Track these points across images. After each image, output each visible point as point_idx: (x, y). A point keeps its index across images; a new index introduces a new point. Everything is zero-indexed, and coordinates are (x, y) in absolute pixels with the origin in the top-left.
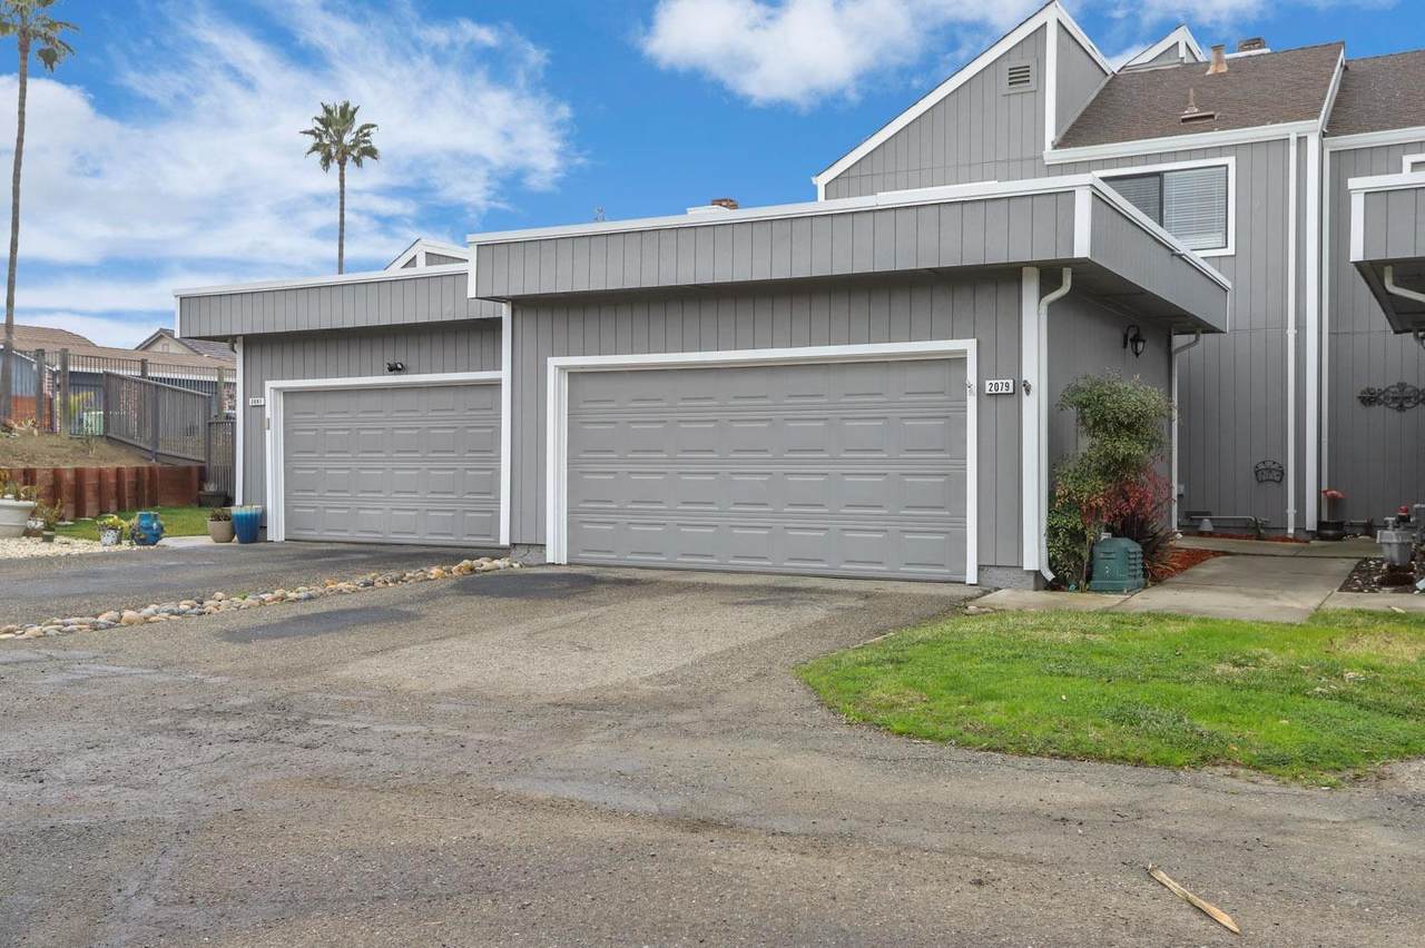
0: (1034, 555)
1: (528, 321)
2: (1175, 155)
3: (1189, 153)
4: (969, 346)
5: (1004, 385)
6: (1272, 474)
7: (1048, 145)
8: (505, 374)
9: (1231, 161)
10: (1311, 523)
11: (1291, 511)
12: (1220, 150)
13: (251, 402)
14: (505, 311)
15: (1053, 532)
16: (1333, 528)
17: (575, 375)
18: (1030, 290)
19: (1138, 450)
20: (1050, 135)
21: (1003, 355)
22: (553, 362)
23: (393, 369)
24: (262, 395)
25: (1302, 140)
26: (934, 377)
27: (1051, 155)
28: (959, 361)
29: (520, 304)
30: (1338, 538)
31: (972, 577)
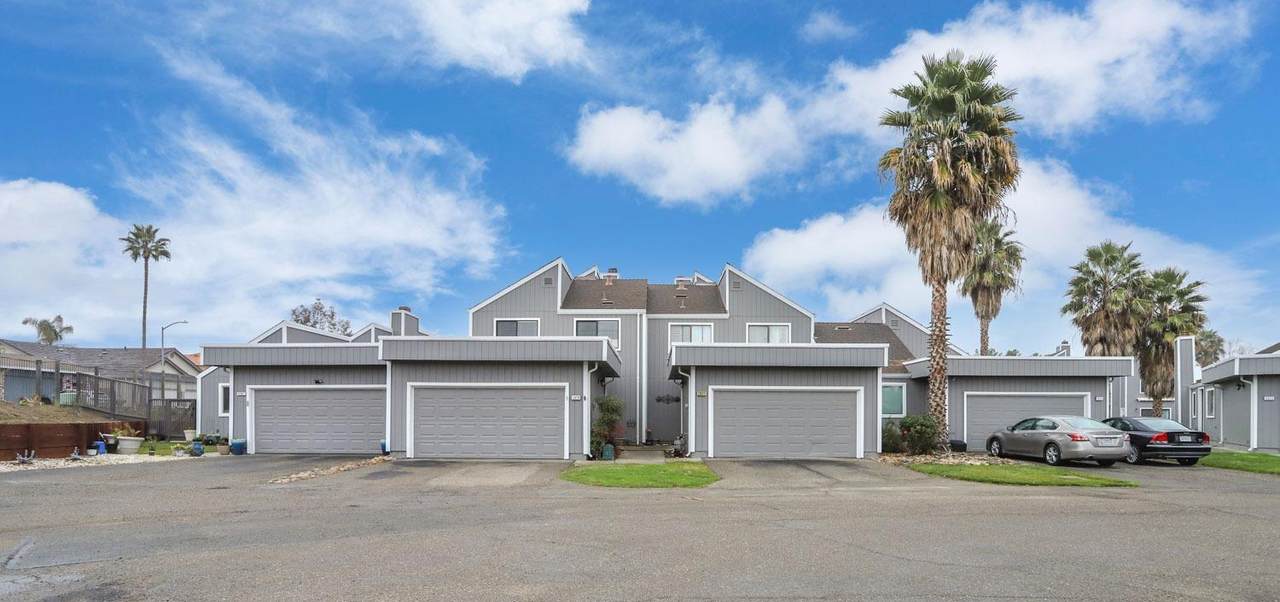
0: (587, 450)
1: (398, 371)
2: (602, 316)
3: (606, 316)
4: (567, 385)
5: (578, 397)
6: (632, 424)
7: (559, 308)
8: (388, 386)
9: (619, 319)
10: (644, 441)
11: (638, 436)
12: (616, 316)
13: (238, 394)
14: (389, 364)
15: (592, 443)
16: (650, 442)
17: (416, 389)
18: (586, 368)
19: (618, 418)
20: (559, 304)
21: (576, 388)
22: (409, 384)
23: (317, 382)
24: (245, 391)
25: (641, 315)
26: (554, 394)
27: (561, 311)
28: (563, 389)
29: (394, 362)
30: (652, 444)
31: (566, 456)
